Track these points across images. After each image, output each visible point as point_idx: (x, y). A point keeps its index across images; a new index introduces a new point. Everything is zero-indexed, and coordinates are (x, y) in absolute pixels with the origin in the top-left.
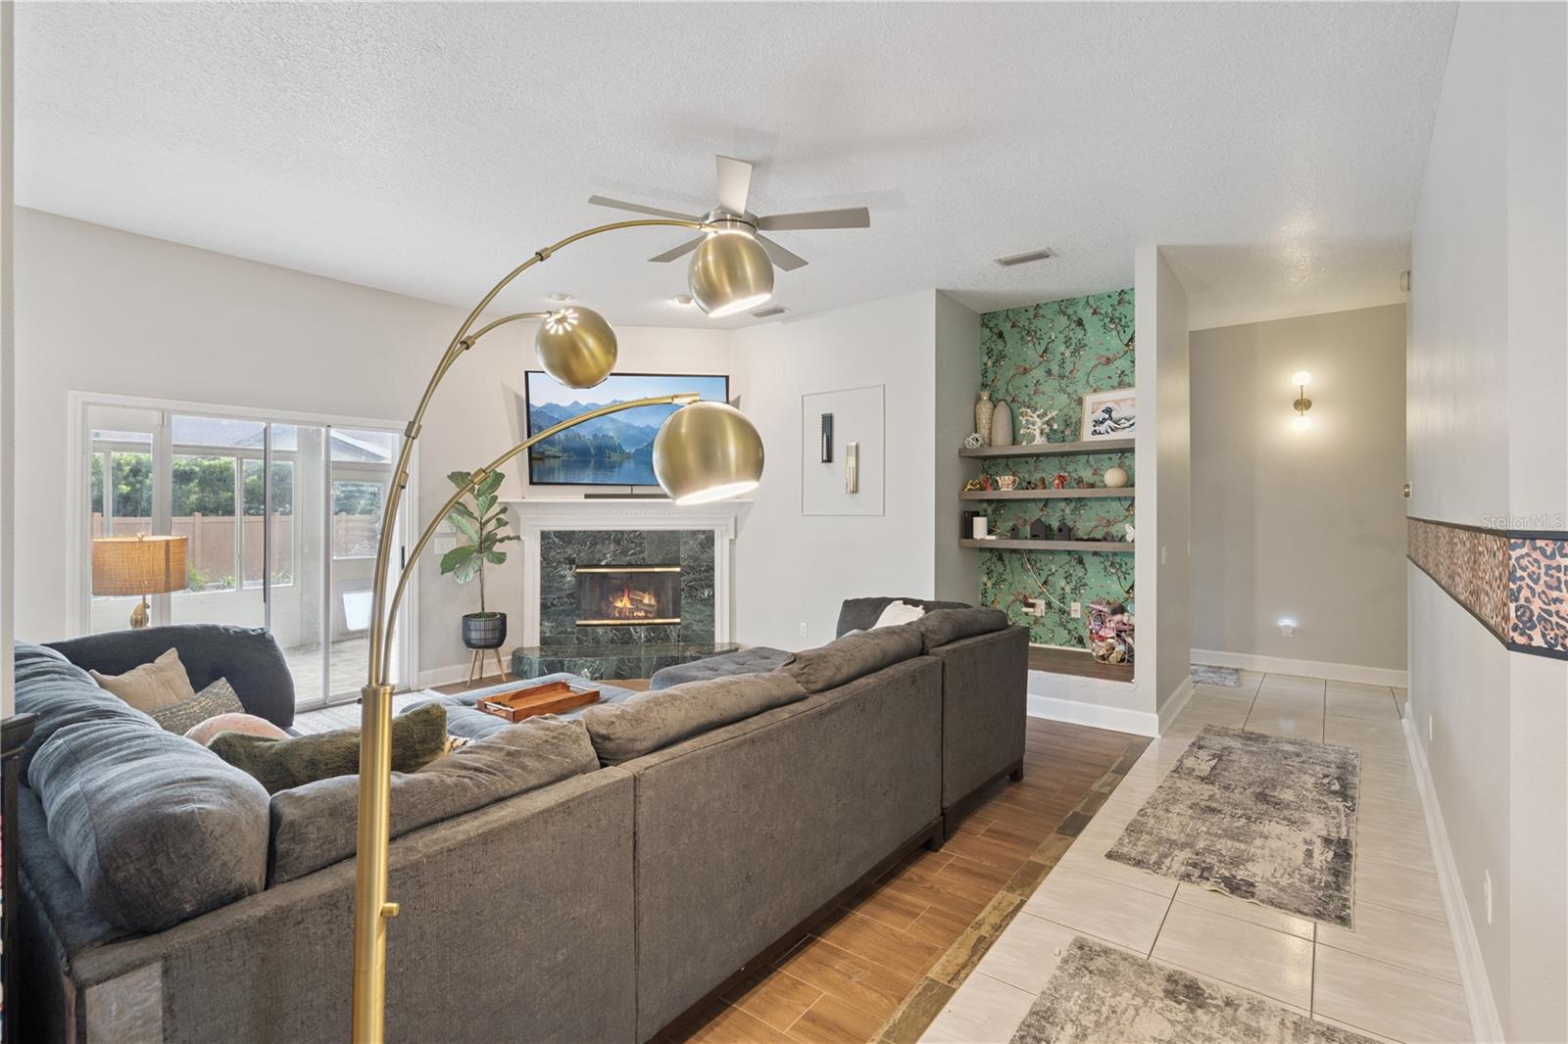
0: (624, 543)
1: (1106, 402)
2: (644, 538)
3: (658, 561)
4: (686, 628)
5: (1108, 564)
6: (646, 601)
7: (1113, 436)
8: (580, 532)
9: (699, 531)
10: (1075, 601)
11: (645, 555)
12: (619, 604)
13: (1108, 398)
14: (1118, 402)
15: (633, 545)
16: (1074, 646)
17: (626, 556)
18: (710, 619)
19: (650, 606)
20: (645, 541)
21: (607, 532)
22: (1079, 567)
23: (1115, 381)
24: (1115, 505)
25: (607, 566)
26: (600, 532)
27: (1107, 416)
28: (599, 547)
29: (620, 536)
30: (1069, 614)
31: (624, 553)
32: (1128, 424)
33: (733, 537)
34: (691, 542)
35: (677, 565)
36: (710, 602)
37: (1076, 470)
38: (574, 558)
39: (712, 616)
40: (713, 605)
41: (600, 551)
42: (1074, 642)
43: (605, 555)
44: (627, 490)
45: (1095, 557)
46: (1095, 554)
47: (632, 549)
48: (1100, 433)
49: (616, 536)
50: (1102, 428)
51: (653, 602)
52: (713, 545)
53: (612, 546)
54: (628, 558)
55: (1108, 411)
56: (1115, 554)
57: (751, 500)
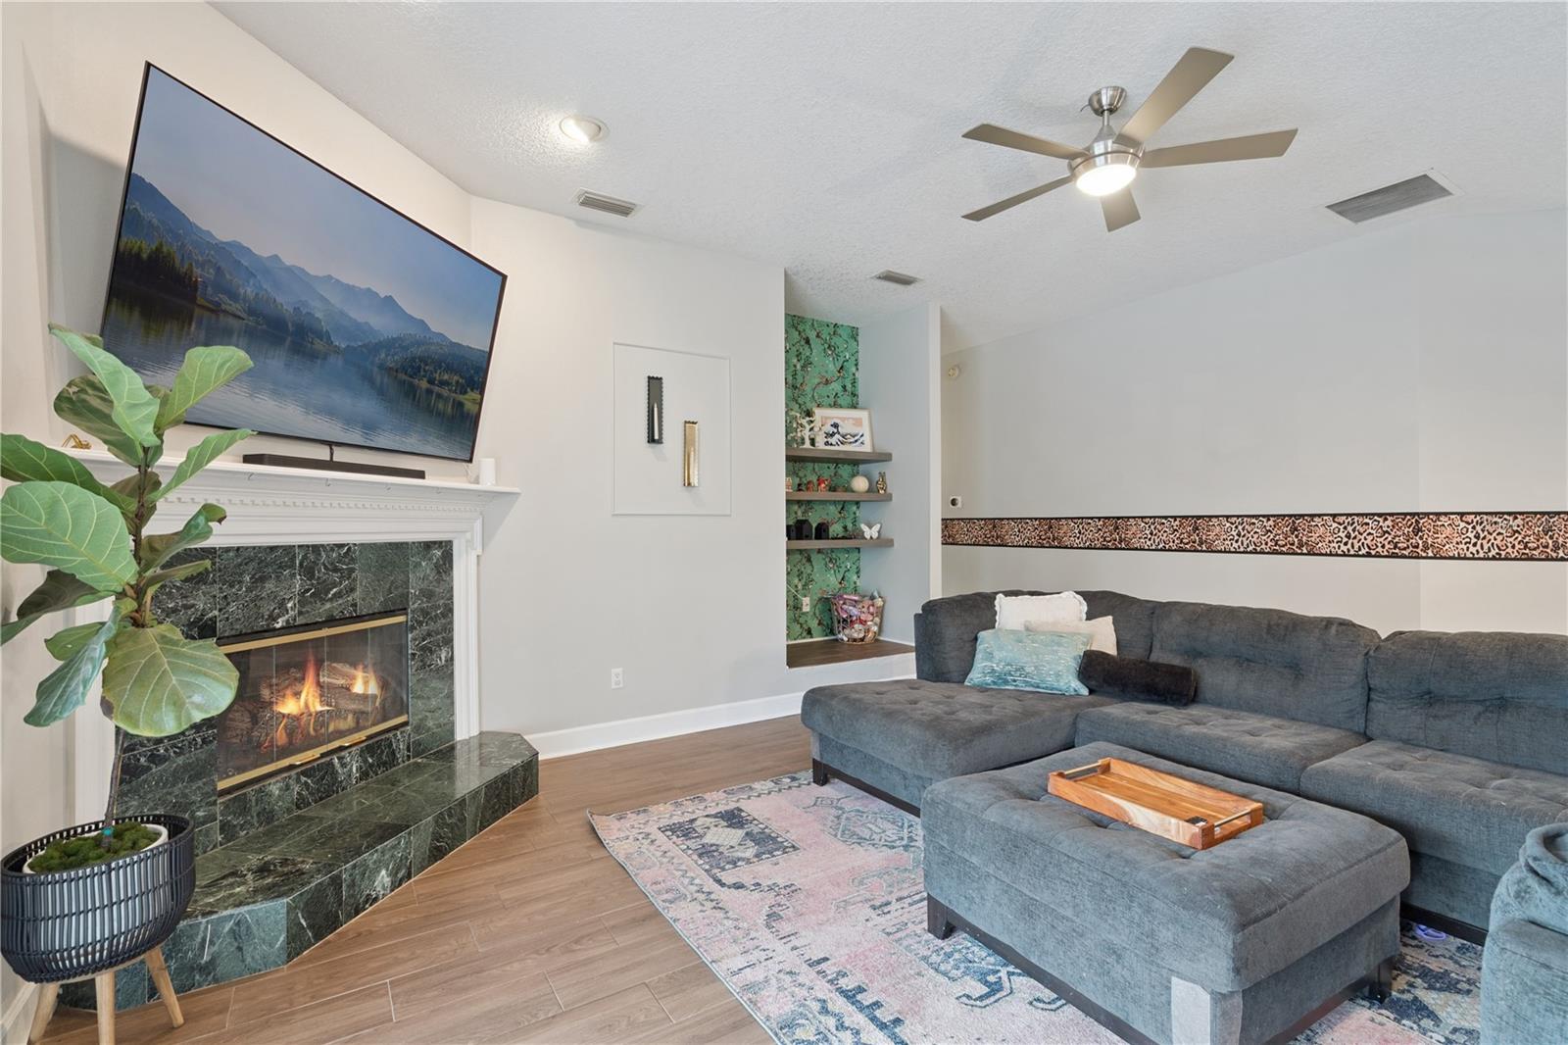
0: (321, 572)
1: (833, 418)
2: (353, 560)
3: (377, 606)
4: (418, 729)
5: (827, 560)
6: (358, 688)
7: (842, 448)
8: (228, 550)
9: (435, 543)
10: (805, 596)
11: (357, 594)
12: (289, 707)
13: (836, 414)
14: (843, 419)
15: (336, 577)
16: (804, 638)
17: (323, 601)
18: (449, 701)
19: (364, 697)
20: (356, 566)
21: (288, 550)
22: (808, 564)
23: (831, 400)
24: (832, 508)
25: (289, 629)
26: (272, 549)
27: (835, 431)
28: (270, 585)
29: (312, 557)
30: (801, 609)
31: (320, 595)
32: (853, 440)
33: (480, 552)
34: (424, 564)
35: (403, 610)
36: (447, 672)
37: (805, 476)
38: (213, 620)
39: (450, 696)
40: (451, 675)
41: (272, 596)
42: (805, 634)
43: (282, 604)
44: (322, 453)
45: (820, 555)
46: (819, 551)
47: (335, 585)
48: (831, 444)
49: (305, 557)
50: (833, 440)
51: (373, 688)
52: (452, 568)
53: (298, 583)
54: (328, 605)
55: (835, 426)
56: (832, 550)
57: (516, 490)
